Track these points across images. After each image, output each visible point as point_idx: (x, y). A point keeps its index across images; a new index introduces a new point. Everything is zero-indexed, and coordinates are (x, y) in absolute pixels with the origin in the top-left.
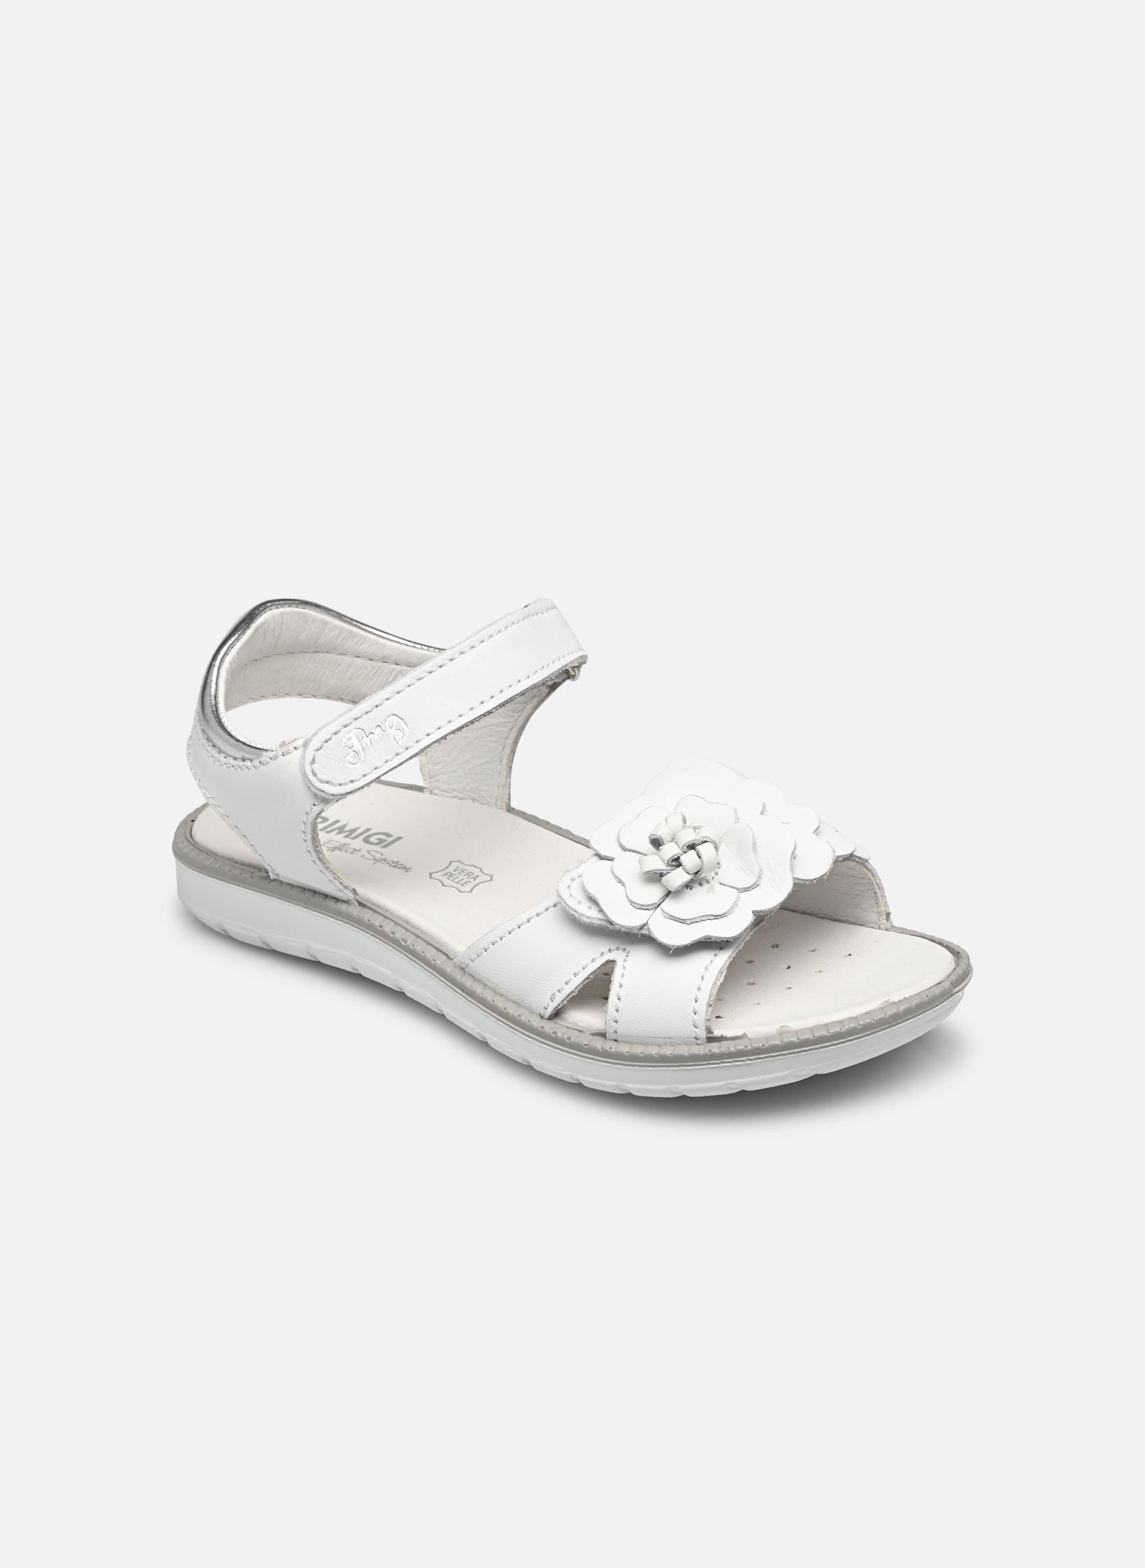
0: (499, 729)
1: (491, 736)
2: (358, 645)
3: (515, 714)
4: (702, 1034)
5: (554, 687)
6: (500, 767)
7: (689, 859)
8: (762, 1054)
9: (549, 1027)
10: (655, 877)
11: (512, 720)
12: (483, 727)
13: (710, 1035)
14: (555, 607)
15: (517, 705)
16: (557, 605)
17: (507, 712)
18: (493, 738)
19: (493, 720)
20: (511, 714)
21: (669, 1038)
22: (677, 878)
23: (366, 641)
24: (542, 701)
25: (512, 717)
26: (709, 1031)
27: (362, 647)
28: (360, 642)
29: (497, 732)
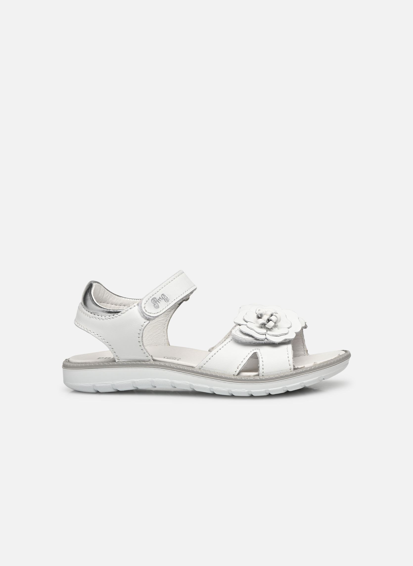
0: (162, 322)
1: (159, 325)
2: (113, 300)
3: (167, 316)
4: (292, 367)
5: (180, 304)
6: (164, 334)
7: (273, 318)
8: (311, 371)
9: (238, 377)
10: (263, 326)
11: (166, 318)
12: (156, 322)
13: (294, 368)
14: (183, 272)
15: (168, 313)
16: (184, 272)
17: (164, 316)
18: (160, 325)
19: (160, 319)
20: (166, 316)
21: (281, 371)
22: (271, 324)
23: (116, 298)
24: (175, 310)
25: (166, 317)
26: (294, 366)
27: (114, 300)
28: (114, 299)
29: (161, 323)
